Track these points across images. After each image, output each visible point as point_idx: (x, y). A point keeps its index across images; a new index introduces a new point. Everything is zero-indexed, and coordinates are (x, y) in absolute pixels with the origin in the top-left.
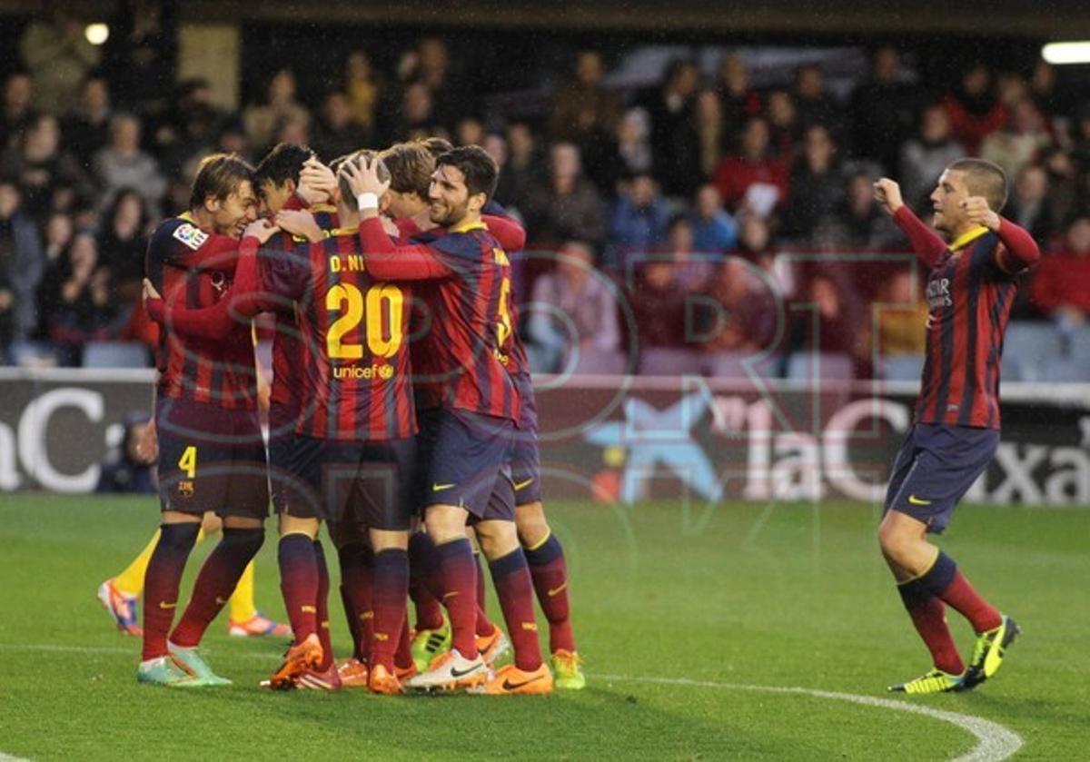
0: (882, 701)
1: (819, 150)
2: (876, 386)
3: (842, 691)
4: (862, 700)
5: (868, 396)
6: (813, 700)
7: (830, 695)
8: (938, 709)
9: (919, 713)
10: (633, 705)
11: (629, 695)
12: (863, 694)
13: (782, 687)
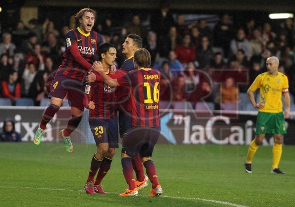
0: (222, 202)
1: (205, 43)
2: (221, 111)
3: (211, 199)
4: (217, 202)
5: (218, 114)
6: (202, 202)
7: (207, 200)
8: (238, 205)
9: (233, 205)
10: (150, 203)
11: (150, 200)
12: (217, 200)
13: (194, 198)
